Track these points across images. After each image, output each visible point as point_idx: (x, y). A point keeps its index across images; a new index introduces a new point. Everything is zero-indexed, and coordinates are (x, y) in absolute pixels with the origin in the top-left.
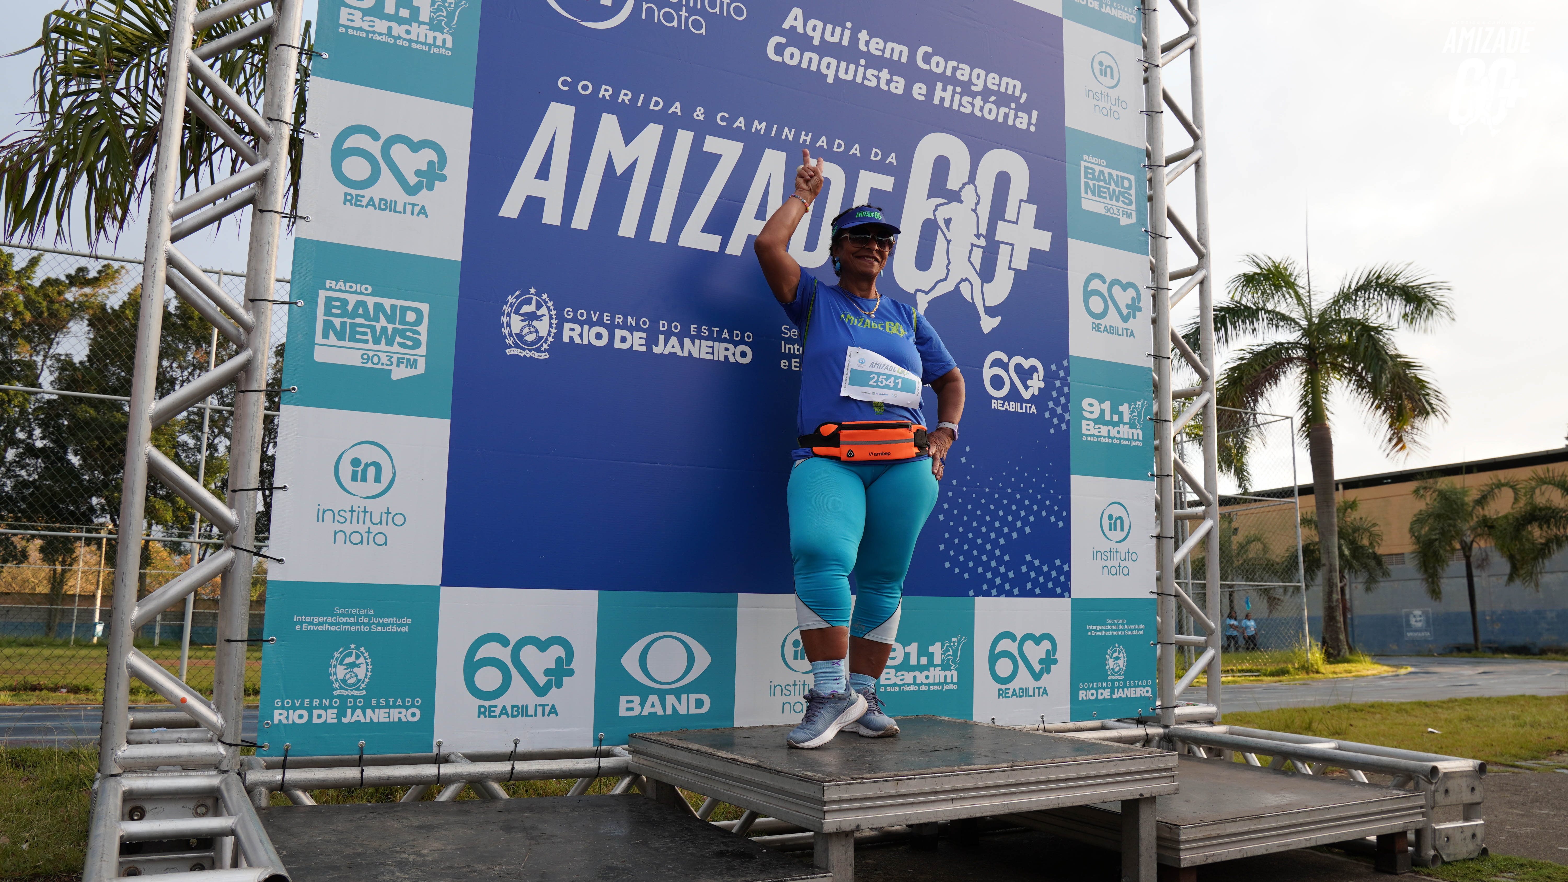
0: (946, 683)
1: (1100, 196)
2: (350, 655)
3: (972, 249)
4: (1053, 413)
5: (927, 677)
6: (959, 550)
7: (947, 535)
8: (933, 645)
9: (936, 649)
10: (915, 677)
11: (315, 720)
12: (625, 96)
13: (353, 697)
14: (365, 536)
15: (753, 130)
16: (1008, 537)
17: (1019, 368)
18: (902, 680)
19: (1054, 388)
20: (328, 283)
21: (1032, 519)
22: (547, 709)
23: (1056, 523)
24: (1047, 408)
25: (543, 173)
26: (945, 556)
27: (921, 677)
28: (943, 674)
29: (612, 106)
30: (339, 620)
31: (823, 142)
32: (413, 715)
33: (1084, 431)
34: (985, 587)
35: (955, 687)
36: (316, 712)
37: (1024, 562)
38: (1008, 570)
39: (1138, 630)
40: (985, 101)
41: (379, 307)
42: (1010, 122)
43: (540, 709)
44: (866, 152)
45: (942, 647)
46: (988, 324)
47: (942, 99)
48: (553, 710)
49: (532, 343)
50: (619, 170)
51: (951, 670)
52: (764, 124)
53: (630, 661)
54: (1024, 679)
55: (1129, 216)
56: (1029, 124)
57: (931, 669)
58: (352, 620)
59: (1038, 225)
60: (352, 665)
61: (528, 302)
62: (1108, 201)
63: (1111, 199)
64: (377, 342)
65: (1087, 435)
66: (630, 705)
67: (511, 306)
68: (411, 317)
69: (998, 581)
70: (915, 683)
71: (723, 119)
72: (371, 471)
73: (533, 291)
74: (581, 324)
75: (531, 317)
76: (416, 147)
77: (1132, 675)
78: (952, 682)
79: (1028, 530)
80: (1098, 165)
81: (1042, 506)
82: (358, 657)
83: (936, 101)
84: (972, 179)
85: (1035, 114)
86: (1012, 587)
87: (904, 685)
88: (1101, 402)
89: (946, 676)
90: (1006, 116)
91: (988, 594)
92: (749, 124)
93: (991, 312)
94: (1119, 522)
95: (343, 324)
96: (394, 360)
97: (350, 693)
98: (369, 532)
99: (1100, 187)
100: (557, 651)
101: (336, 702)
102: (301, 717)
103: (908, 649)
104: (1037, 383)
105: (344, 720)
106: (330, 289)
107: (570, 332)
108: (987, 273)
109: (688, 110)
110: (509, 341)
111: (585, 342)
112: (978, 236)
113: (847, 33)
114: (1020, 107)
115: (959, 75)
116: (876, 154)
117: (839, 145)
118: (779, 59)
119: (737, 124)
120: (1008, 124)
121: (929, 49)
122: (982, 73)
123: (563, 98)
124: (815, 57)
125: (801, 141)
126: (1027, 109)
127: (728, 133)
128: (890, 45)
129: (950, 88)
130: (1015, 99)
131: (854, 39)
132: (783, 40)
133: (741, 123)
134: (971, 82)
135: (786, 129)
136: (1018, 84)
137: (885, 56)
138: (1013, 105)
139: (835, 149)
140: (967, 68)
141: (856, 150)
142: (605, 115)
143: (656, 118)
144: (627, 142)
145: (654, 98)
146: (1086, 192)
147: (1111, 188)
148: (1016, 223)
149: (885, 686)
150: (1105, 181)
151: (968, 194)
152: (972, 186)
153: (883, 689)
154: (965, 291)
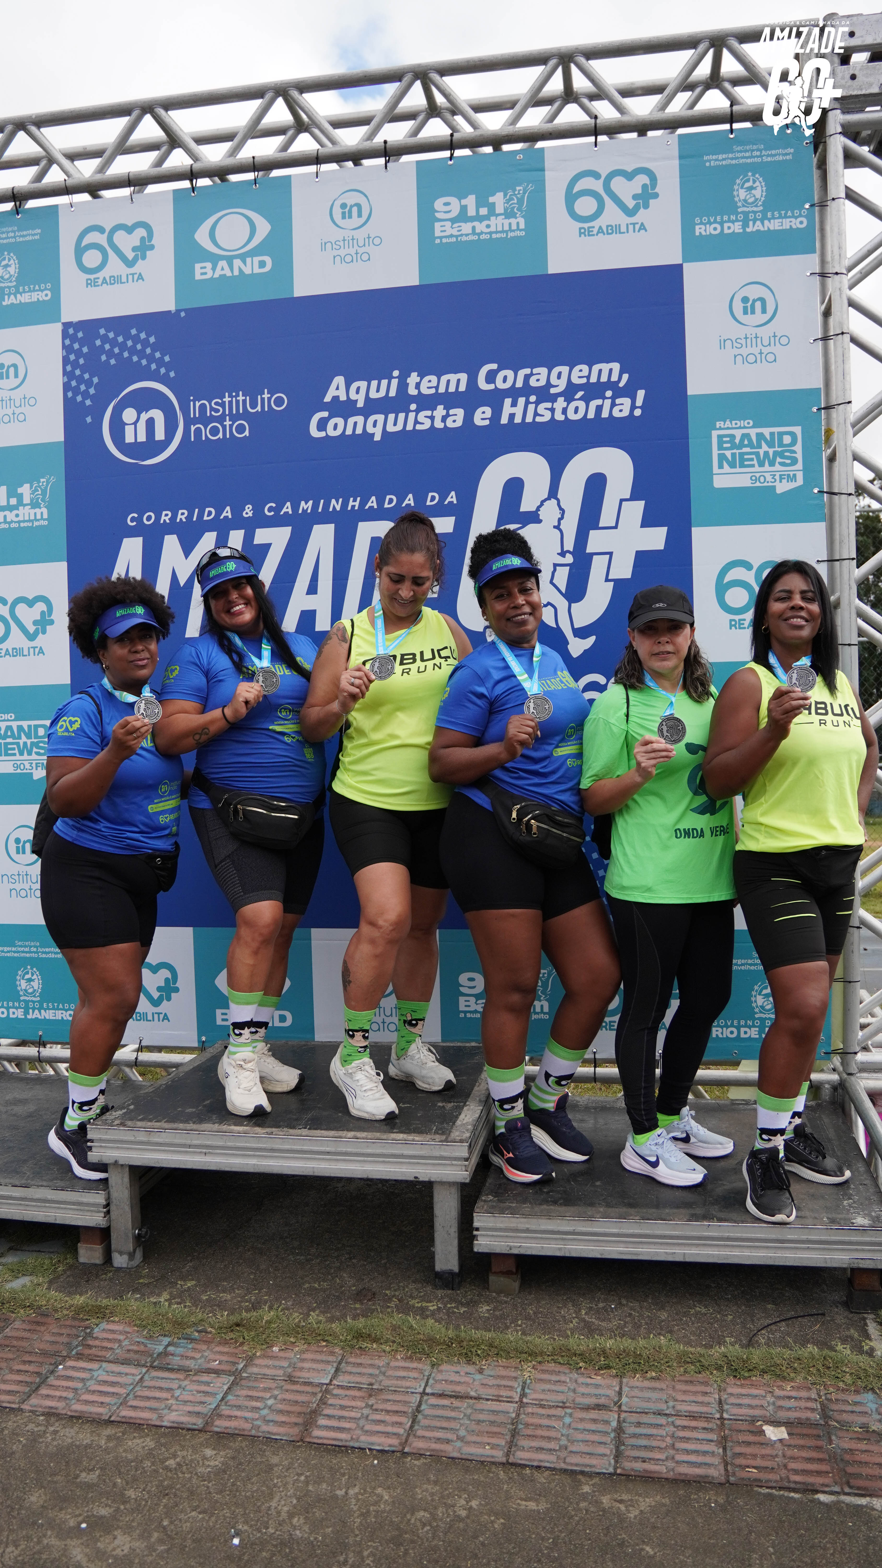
1: (742, 466)
2: (28, 973)
3: (555, 570)
11: (12, 1016)
12: (182, 515)
13: (32, 1001)
14: (29, 892)
15: (300, 512)
29: (173, 528)
30: (19, 949)
31: (373, 502)
36: (11, 1011)
40: (569, 399)
41: (20, 728)
42: (605, 414)
43: (156, 1016)
44: (421, 499)
46: (578, 647)
47: (512, 416)
48: (166, 1018)
50: (182, 581)
51: (540, 1001)
52: (310, 503)
53: (221, 983)
55: (792, 479)
56: (633, 407)
58: (28, 950)
59: (647, 522)
60: (30, 980)
62: (757, 468)
63: (761, 464)
64: (21, 753)
68: (41, 732)
71: (270, 509)
72: (25, 846)
76: (31, 603)
78: (542, 1012)
80: (737, 428)
82: (33, 975)
83: (504, 420)
84: (553, 493)
85: (641, 394)
90: (599, 409)
92: (295, 507)
93: (581, 633)
96: (33, 765)
97: (30, 999)
98: (30, 889)
99: (742, 455)
100: (165, 974)
101: (23, 1004)
102: (3, 1013)
105: (29, 1017)
108: (575, 592)
109: (237, 511)
112: (563, 554)
113: (394, 382)
114: (619, 392)
115: (533, 382)
116: (433, 498)
117: (391, 501)
118: (323, 434)
119: (284, 510)
120: (603, 416)
121: (494, 366)
122: (565, 369)
123: (132, 533)
124: (360, 419)
125: (349, 508)
126: (629, 392)
127: (277, 521)
128: (444, 379)
129: (521, 401)
130: (610, 385)
131: (403, 386)
132: (325, 414)
133: (288, 508)
134: (549, 385)
135: (333, 501)
136: (616, 367)
137: (440, 391)
138: (609, 394)
139: (386, 506)
140: (544, 371)
141: (410, 500)
142: (167, 537)
143: (209, 526)
144: (187, 555)
145: (208, 510)
146: (721, 466)
147: (761, 452)
148: (616, 527)
149: (465, 1012)
150: (751, 445)
151: (549, 512)
152: (553, 501)
153: (462, 1015)
154: (547, 616)
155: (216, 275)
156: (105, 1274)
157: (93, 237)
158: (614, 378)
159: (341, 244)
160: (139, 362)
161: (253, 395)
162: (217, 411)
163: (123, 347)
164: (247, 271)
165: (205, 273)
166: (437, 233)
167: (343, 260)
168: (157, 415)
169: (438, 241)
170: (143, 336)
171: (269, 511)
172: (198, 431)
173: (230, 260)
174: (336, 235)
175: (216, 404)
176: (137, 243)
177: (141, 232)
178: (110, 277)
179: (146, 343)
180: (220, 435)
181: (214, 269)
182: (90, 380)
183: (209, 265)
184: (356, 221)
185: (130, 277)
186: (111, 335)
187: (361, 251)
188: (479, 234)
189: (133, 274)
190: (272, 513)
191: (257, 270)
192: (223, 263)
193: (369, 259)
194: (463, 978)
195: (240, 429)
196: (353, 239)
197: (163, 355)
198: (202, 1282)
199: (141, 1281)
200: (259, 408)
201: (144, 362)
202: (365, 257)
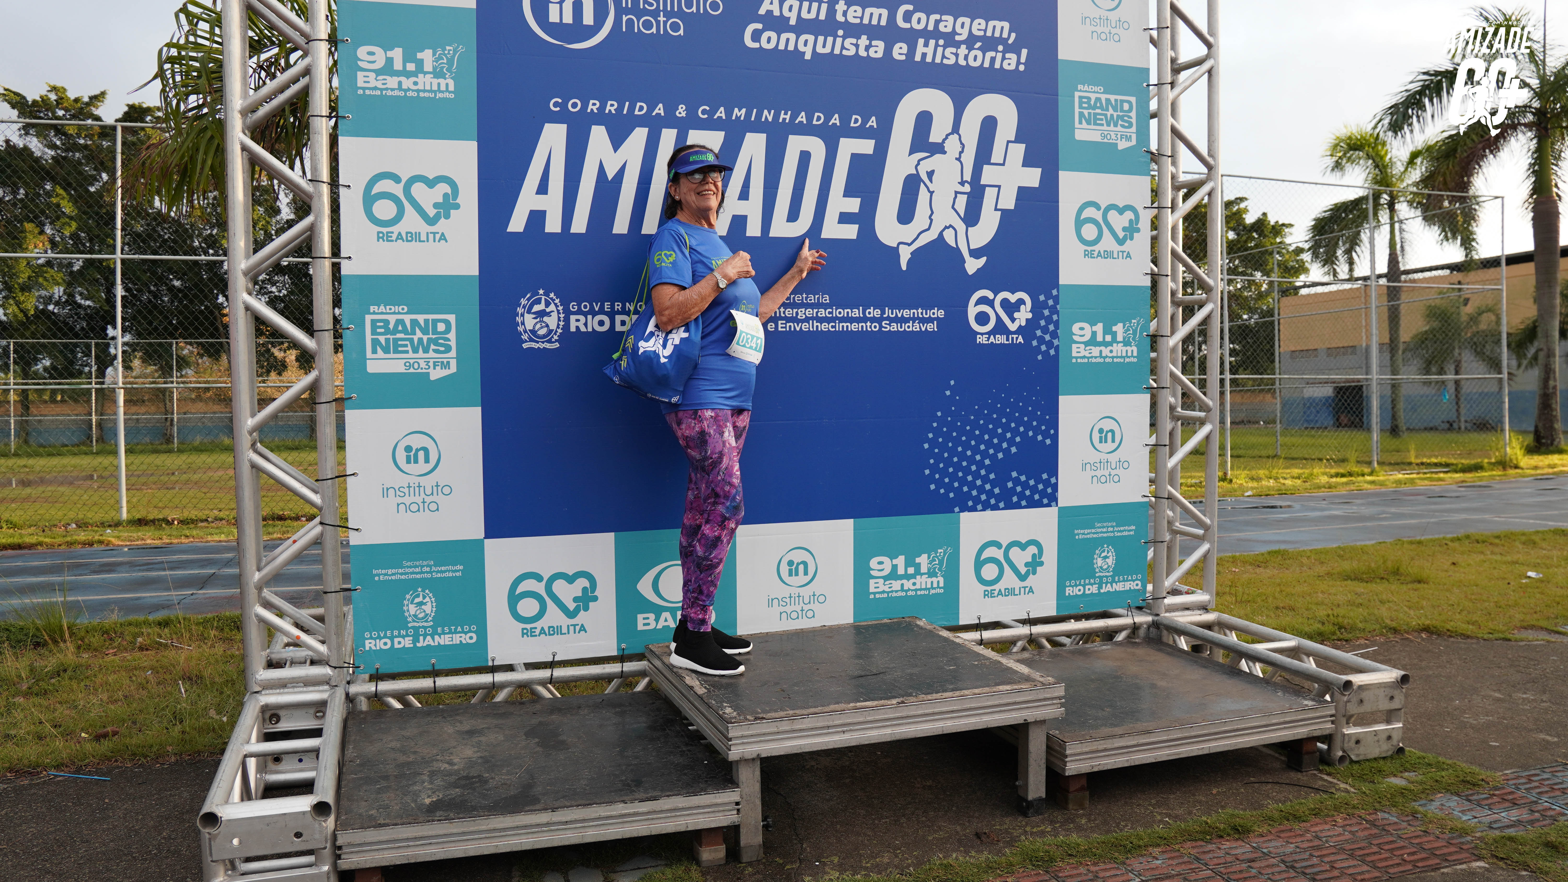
0: (932, 588)
1: (1095, 124)
2: (418, 596)
3: (956, 197)
4: (1041, 340)
5: (914, 584)
6: (944, 473)
7: (932, 461)
8: (919, 556)
9: (923, 560)
10: (902, 585)
11: (396, 646)
12: (611, 107)
13: (423, 627)
14: (421, 505)
15: (734, 118)
16: (993, 458)
17: (1005, 303)
18: (890, 587)
19: (1042, 317)
20: (372, 309)
21: (1018, 439)
22: (578, 628)
23: (1043, 441)
24: (1034, 337)
25: (543, 188)
26: (931, 479)
27: (908, 584)
28: (929, 580)
29: (600, 118)
30: (407, 570)
31: (802, 118)
32: (471, 638)
33: (1074, 354)
34: (970, 503)
35: (942, 591)
36: (396, 640)
37: (1010, 478)
38: (993, 487)
39: (1129, 531)
40: (970, 47)
41: (414, 323)
42: (997, 65)
43: (572, 628)
44: (845, 120)
45: (929, 558)
46: (973, 265)
47: (924, 55)
48: (583, 628)
49: (544, 336)
50: (610, 175)
51: (937, 577)
52: (744, 111)
53: (644, 587)
54: (1010, 580)
55: (1129, 139)
56: (1018, 63)
57: (918, 577)
58: (417, 570)
60: (421, 604)
61: (538, 302)
62: (1105, 127)
63: (1108, 124)
64: (415, 351)
65: (1077, 358)
66: (646, 621)
67: (524, 307)
68: (441, 327)
69: (983, 497)
70: (902, 590)
71: (704, 112)
72: (421, 454)
73: (541, 292)
74: (585, 314)
75: (542, 314)
76: (431, 183)
77: (1120, 571)
78: (938, 587)
79: (1014, 450)
80: (1093, 93)
81: (1028, 427)
82: (424, 597)
83: (918, 58)
84: (956, 129)
85: (1024, 52)
86: (998, 501)
87: (892, 591)
88: (1092, 324)
89: (932, 582)
90: (993, 60)
91: (973, 509)
92: (729, 113)
93: (975, 254)
94: (1110, 435)
95: (387, 340)
96: (431, 364)
97: (421, 624)
98: (424, 502)
99: (1096, 114)
100: (583, 582)
101: (411, 632)
102: (385, 644)
103: (895, 562)
104: (1024, 315)
105: (418, 645)
106: (374, 313)
107: (576, 323)
108: (972, 217)
109: (670, 109)
110: (525, 337)
111: (590, 329)
112: (962, 183)
113: (824, 7)
114: (1008, 48)
115: (942, 28)
116: (856, 121)
117: (819, 118)
118: (757, 45)
119: (718, 114)
120: (996, 67)
121: (910, 7)
122: (968, 21)
123: (556, 119)
124: (792, 37)
125: (781, 121)
126: (1016, 49)
127: (710, 125)
128: (868, 11)
129: (932, 43)
130: (1002, 40)
131: (832, 11)
132: (759, 26)
133: (721, 113)
134: (954, 32)
135: (766, 112)
136: (1006, 25)
137: (864, 22)
138: (1001, 48)
139: (815, 122)
140: (950, 19)
141: (836, 120)
142: (594, 128)
143: (641, 122)
144: (616, 149)
145: (639, 104)
146: (1080, 123)
147: (1109, 114)
148: (1003, 164)
149: (874, 593)
150: (1101, 108)
151: (952, 144)
152: (956, 136)
153: (872, 596)
154: (949, 237)
158: (1005, 35)
162: (651, 5)
171: (700, 113)
172: (630, 22)
180: (654, 30)
190: (706, 116)
195: (675, 27)
200: (694, 9)
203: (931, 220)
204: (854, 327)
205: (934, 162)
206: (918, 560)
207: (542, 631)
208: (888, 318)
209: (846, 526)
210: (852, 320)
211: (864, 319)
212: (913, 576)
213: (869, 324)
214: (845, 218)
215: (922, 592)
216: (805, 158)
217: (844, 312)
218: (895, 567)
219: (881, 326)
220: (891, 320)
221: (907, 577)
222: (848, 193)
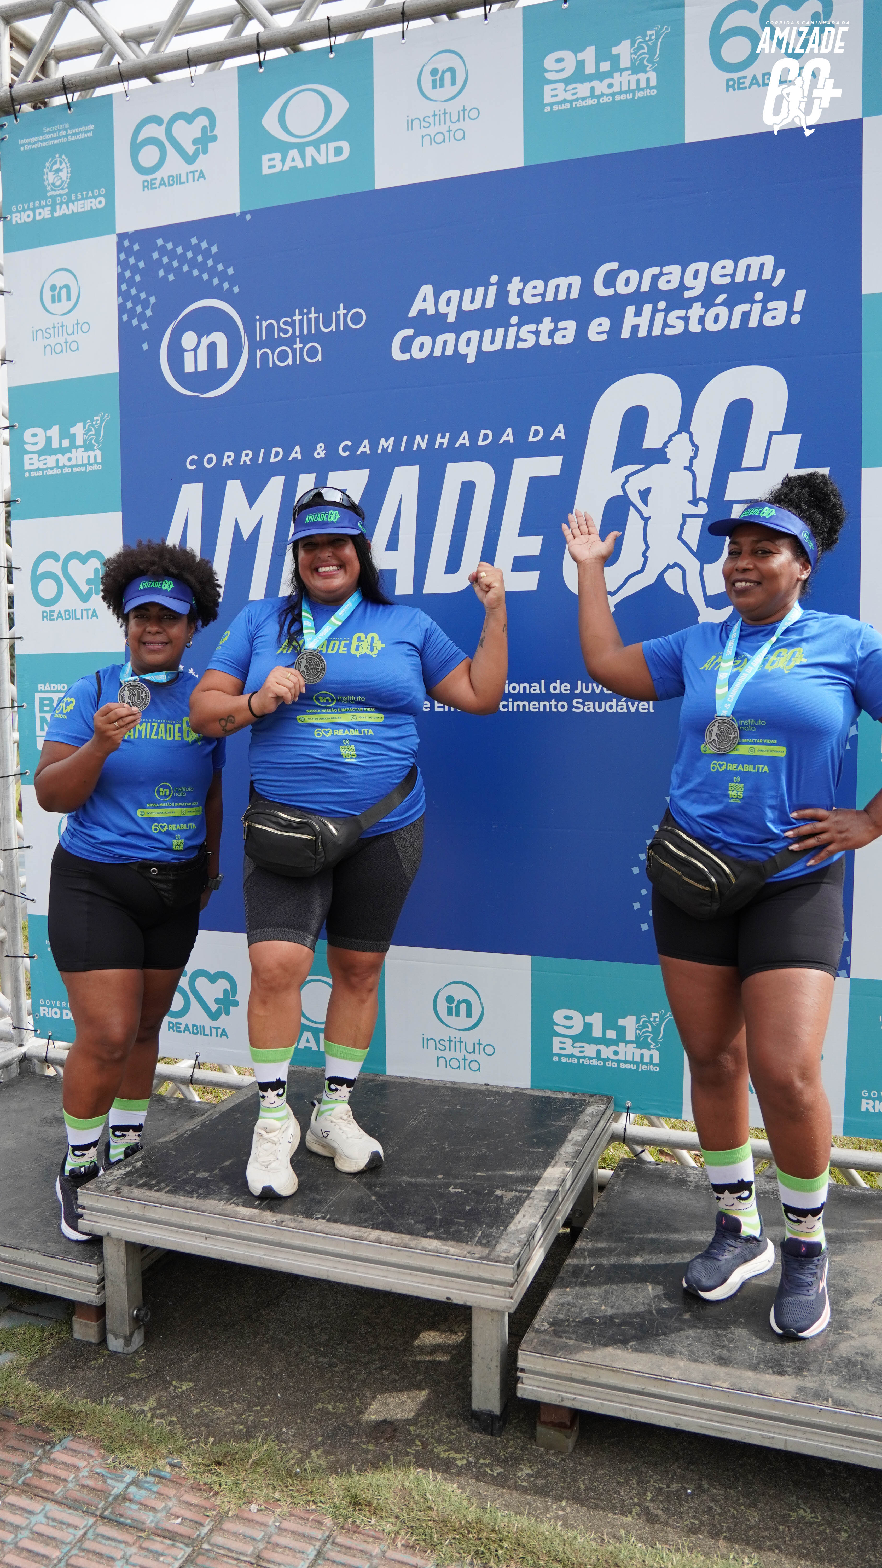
0: (642, 1062)
3: (684, 522)
5: (616, 1053)
8: (624, 1017)
9: (629, 1023)
10: (599, 1052)
12: (246, 457)
15: (380, 451)
18: (581, 1052)
20: (38, 687)
22: (220, 1031)
26: (642, 915)
27: (607, 1052)
28: (638, 1052)
29: (236, 471)
31: (464, 439)
35: (657, 1069)
40: (708, 304)
42: (753, 323)
44: (521, 434)
45: (638, 1021)
47: (635, 328)
50: (246, 534)
51: (650, 1049)
52: (392, 440)
56: (790, 312)
57: (622, 1045)
70: (598, 1058)
76: (82, 560)
78: (651, 1063)
83: (626, 334)
84: (685, 425)
85: (801, 295)
87: (584, 1057)
89: (642, 1055)
90: (746, 316)
92: (374, 445)
93: (714, 602)
100: (224, 984)
102: (56, 1013)
103: (588, 1019)
106: (40, 692)
108: (709, 549)
109: (308, 451)
112: (695, 502)
113: (493, 290)
114: (772, 294)
115: (662, 285)
116: (537, 433)
117: (486, 437)
118: (407, 356)
119: (361, 449)
120: (750, 326)
121: (614, 266)
122: (703, 266)
123: (192, 478)
124: (450, 337)
125: (437, 446)
126: (785, 293)
127: (352, 463)
128: (553, 283)
129: (648, 308)
130: (762, 284)
131: (503, 294)
132: (410, 332)
133: (365, 447)
134: (682, 287)
135: (418, 438)
136: (769, 260)
137: (546, 300)
138: (759, 296)
139: (480, 443)
140: (676, 269)
141: (508, 436)
142: (229, 483)
143: (276, 469)
144: (251, 505)
145: (274, 450)
148: (763, 468)
149: (560, 1056)
151: (679, 450)
152: (685, 436)
153: (556, 1059)
154: (673, 581)
155: (286, 168)
156: (96, 1359)
157: (150, 131)
158: (767, 275)
159: (431, 120)
160: (200, 277)
161: (327, 311)
162: (286, 332)
163: (182, 259)
164: (321, 160)
165: (274, 166)
166: (547, 99)
167: (433, 140)
168: (220, 338)
169: (547, 109)
170: (204, 245)
171: (344, 450)
172: (265, 356)
173: (301, 148)
174: (425, 109)
175: (285, 323)
176: (198, 135)
177: (202, 121)
178: (169, 177)
179: (207, 254)
180: (290, 361)
181: (283, 160)
182: (147, 300)
183: (278, 156)
184: (449, 90)
185: (190, 175)
186: (170, 246)
187: (454, 127)
188: (599, 97)
189: (193, 172)
190: (348, 453)
191: (333, 159)
192: (294, 153)
193: (464, 137)
194: (559, 1016)
195: (312, 353)
196: (445, 113)
197: (226, 267)
198: (201, 1384)
199: (132, 1375)
200: (333, 327)
201: (205, 276)
202: (459, 135)
203: (646, 558)
204: (533, 707)
205: (653, 477)
206: (621, 1022)
207: (187, 1029)
208: (581, 695)
209: (522, 964)
210: (530, 698)
211: (548, 697)
212: (615, 1042)
213: (553, 703)
214: (521, 564)
215: (628, 1066)
216: (468, 489)
217: (519, 688)
218: (588, 1027)
219: (571, 706)
220: (585, 698)
221: (608, 1043)
222: (524, 531)
